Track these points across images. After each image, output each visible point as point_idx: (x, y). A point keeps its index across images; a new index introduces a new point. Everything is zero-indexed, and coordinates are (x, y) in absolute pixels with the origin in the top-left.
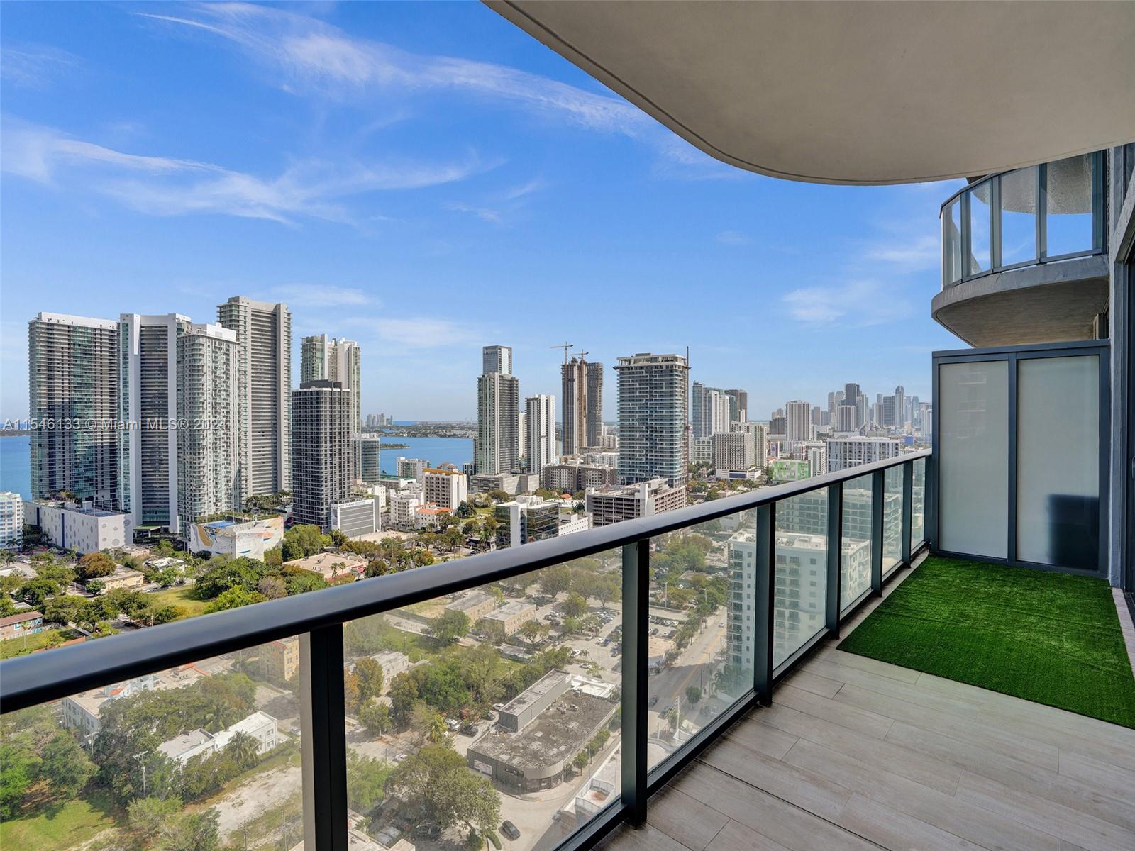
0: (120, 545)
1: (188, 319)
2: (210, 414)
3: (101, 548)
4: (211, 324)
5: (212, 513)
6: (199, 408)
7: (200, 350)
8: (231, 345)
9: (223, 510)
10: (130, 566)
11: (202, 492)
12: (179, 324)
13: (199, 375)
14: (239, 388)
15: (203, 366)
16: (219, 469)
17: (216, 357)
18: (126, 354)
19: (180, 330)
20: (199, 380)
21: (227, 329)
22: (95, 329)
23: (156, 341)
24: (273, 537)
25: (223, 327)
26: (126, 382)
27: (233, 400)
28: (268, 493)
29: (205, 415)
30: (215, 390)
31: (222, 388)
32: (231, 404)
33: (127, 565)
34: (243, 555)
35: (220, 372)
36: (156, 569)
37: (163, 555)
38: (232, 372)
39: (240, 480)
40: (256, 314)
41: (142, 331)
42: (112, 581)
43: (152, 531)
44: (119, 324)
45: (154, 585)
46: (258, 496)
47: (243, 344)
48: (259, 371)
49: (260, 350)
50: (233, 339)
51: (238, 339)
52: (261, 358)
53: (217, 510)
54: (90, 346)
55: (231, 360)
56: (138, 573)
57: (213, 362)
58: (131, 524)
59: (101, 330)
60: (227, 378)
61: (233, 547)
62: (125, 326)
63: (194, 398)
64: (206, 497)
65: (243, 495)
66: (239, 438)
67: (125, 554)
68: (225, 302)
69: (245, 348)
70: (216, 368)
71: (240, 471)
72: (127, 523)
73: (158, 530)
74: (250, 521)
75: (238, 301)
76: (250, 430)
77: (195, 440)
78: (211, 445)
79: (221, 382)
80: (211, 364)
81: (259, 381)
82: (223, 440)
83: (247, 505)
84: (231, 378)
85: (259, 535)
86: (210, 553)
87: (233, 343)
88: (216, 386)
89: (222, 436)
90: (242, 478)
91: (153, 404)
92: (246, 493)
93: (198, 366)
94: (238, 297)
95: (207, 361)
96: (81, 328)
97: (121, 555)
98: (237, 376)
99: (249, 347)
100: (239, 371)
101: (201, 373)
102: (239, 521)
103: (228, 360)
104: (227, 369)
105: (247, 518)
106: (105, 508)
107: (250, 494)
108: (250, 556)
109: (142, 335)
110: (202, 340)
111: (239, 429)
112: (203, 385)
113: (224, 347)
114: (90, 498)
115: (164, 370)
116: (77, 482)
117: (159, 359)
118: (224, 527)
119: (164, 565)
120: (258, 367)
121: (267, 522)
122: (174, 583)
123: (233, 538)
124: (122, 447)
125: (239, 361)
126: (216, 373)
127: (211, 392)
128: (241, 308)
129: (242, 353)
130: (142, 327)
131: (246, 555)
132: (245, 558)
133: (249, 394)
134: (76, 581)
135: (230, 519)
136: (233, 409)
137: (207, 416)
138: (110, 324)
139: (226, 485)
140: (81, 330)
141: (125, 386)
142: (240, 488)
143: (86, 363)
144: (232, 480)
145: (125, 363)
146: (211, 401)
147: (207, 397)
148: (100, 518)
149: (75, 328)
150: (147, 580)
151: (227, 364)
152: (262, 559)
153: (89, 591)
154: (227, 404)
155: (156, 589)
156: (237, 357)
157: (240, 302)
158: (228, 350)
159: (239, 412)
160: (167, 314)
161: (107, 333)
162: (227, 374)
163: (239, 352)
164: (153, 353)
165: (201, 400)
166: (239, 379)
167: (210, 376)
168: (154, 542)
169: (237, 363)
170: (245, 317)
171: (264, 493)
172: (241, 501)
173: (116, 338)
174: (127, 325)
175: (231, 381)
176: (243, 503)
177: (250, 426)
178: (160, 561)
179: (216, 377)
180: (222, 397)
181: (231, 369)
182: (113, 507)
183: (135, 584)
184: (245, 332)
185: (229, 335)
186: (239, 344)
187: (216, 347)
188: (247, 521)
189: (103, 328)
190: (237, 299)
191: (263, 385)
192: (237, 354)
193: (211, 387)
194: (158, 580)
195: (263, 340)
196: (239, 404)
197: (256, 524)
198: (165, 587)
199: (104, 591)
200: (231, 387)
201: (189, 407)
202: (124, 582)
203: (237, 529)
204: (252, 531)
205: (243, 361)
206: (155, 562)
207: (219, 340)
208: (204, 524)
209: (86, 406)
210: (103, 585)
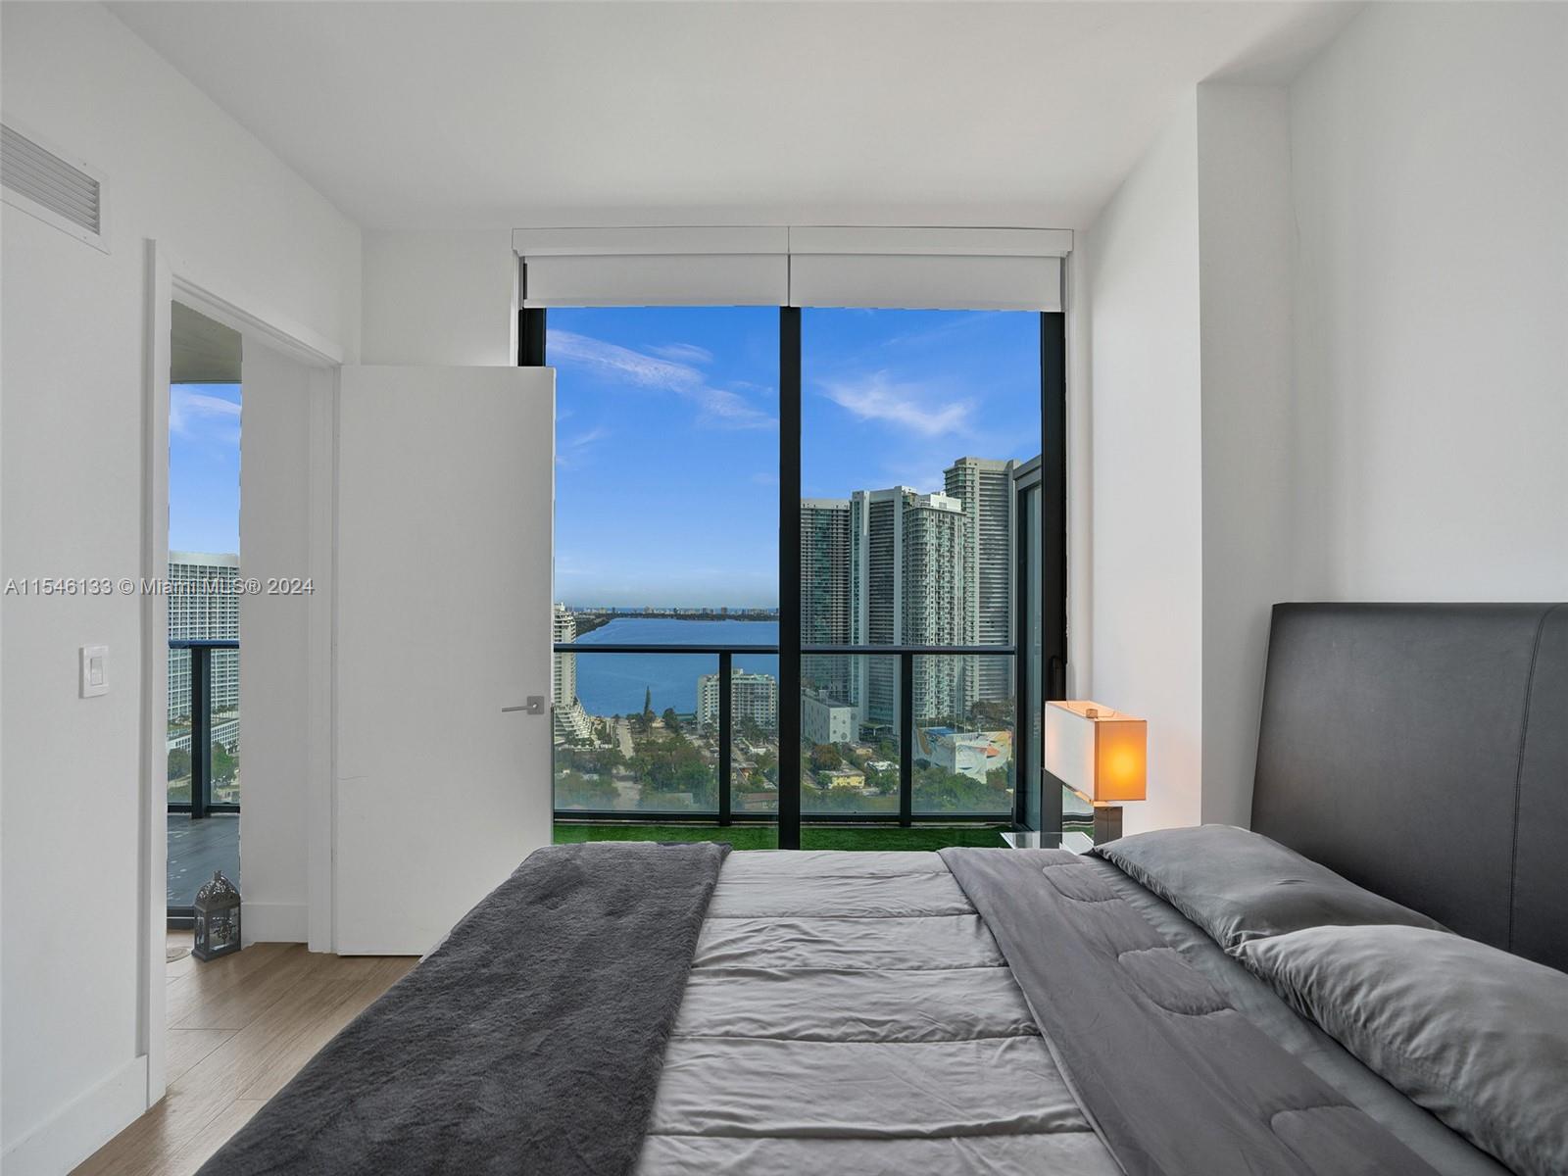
0: (848, 740)
1: (913, 491)
2: (933, 600)
3: (832, 741)
4: (935, 493)
5: (933, 716)
6: (922, 592)
7: (924, 525)
8: (956, 517)
9: (945, 714)
10: (855, 763)
11: (923, 691)
12: (905, 497)
13: (922, 555)
14: (964, 568)
15: (926, 544)
16: (941, 665)
17: (940, 533)
18: (857, 535)
19: (906, 504)
20: (922, 560)
21: (953, 499)
22: (832, 511)
23: (883, 518)
24: (999, 755)
25: (947, 496)
26: (857, 565)
27: (958, 583)
28: (996, 699)
29: (928, 602)
30: (939, 572)
31: (946, 569)
32: (956, 587)
33: (852, 763)
34: (962, 771)
35: (944, 550)
36: (877, 772)
37: (885, 758)
38: (956, 549)
39: (964, 680)
40: (985, 476)
41: (871, 508)
42: (838, 777)
43: (877, 730)
44: (851, 503)
45: (873, 789)
46: (985, 702)
47: (969, 515)
48: (988, 546)
49: (990, 520)
50: (958, 509)
51: (964, 509)
52: (990, 530)
53: (939, 713)
54: (828, 529)
55: (956, 534)
56: (859, 772)
57: (937, 538)
58: (857, 720)
59: (837, 511)
60: (952, 557)
61: (953, 760)
62: (856, 504)
63: (917, 582)
64: (927, 698)
65: (967, 698)
66: (964, 628)
67: (851, 750)
68: (952, 465)
69: (973, 519)
70: (940, 545)
71: (964, 669)
72: (853, 717)
73: (881, 729)
74: (972, 731)
75: (965, 463)
76: (977, 620)
77: (917, 630)
78: (933, 637)
79: (945, 561)
80: (934, 541)
81: (988, 559)
82: (946, 631)
83: (972, 711)
84: (956, 556)
85: (983, 750)
86: (929, 763)
87: (958, 514)
88: (939, 566)
89: (946, 626)
90: (967, 678)
91: (881, 589)
92: (972, 696)
93: (922, 544)
94: (965, 459)
95: (930, 538)
96: (822, 510)
97: (847, 750)
98: (963, 553)
99: (977, 518)
100: (965, 548)
101: (924, 552)
102: (961, 730)
103: (952, 535)
104: (952, 547)
105: (970, 728)
106: (837, 699)
107: (976, 699)
108: (969, 774)
109: (871, 513)
110: (925, 514)
111: (964, 618)
112: (926, 566)
113: (948, 520)
114: (826, 688)
115: (890, 551)
116: (817, 669)
117: (886, 538)
118: (944, 735)
119: (884, 768)
120: (988, 542)
121: (993, 735)
122: (891, 792)
123: (953, 750)
124: (853, 636)
125: (965, 535)
126: (939, 551)
127: (934, 573)
128: (969, 471)
129: (969, 525)
130: (871, 504)
131: (966, 772)
132: (964, 776)
133: (977, 575)
134: (810, 770)
135: (951, 726)
136: (958, 593)
137: (930, 601)
138: (844, 504)
139: (948, 685)
140: (822, 513)
141: (856, 570)
142: (965, 690)
143: (825, 547)
144: (956, 680)
145: (857, 544)
146: (934, 584)
147: (930, 580)
148: (832, 709)
149: (817, 511)
150: (868, 783)
151: (951, 540)
152: (983, 780)
153: (819, 783)
154: (951, 588)
155: (875, 794)
156: (963, 531)
157: (968, 463)
158: (953, 523)
159: (965, 598)
160: (893, 488)
161: (842, 514)
162: (951, 552)
163: (964, 524)
164: (881, 532)
165: (924, 584)
166: (964, 557)
167: (934, 555)
168: (876, 740)
169: (963, 538)
170: (973, 481)
171: (993, 699)
172: (964, 705)
173: (848, 516)
174: (858, 503)
175: (956, 560)
176: (967, 708)
177: (977, 614)
178: (881, 763)
179: (939, 556)
180: (946, 580)
181: (956, 547)
182: (844, 698)
183: (857, 784)
184: (973, 499)
185: (954, 505)
186: (965, 515)
187: (940, 521)
188: (969, 731)
189: (839, 508)
190: (963, 461)
191: (993, 564)
192: (963, 528)
193: (934, 568)
194: (877, 785)
195: (993, 508)
196: (964, 588)
197: (980, 735)
198: (883, 793)
199: (831, 786)
200: (956, 567)
201: (914, 591)
202: (848, 780)
203: (959, 740)
204: (973, 743)
205: (969, 535)
206: (876, 764)
207: (944, 512)
208: (924, 729)
209: (825, 591)
210: (830, 779)
